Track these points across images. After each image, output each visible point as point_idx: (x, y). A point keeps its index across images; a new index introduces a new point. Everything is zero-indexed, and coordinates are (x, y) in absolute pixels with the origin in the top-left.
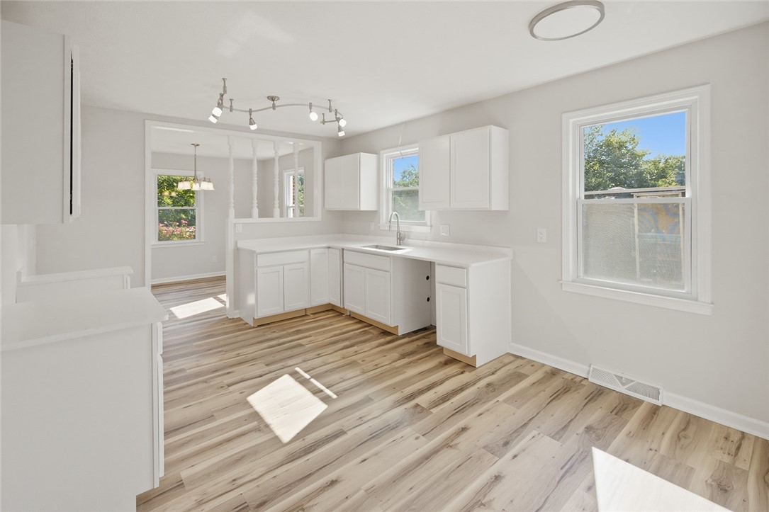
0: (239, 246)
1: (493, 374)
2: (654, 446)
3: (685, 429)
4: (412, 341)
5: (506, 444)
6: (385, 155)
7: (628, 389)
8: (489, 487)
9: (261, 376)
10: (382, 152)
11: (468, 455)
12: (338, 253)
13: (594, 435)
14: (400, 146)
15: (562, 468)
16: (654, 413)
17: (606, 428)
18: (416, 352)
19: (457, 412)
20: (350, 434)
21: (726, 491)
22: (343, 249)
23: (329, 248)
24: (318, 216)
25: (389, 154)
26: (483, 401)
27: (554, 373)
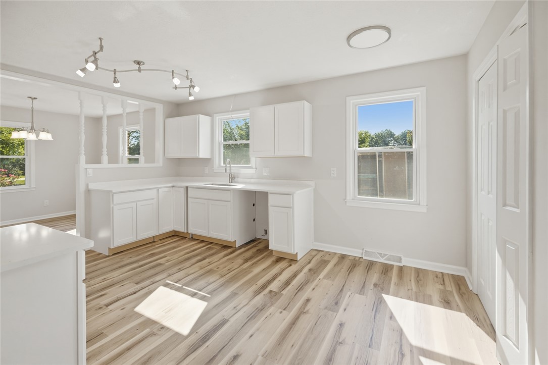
0: (90, 187)
1: (309, 263)
2: (409, 288)
3: (418, 276)
4: (248, 250)
5: (337, 303)
6: (217, 118)
7: (385, 260)
8: (339, 332)
9: (135, 293)
10: (215, 115)
11: (318, 316)
12: (183, 191)
13: (380, 289)
14: (231, 111)
15: (373, 310)
16: (401, 271)
17: (383, 283)
18: (253, 256)
19: (299, 291)
20: (232, 320)
21: (448, 303)
22: (187, 188)
23: (173, 187)
24: (160, 162)
25: (219, 117)
26: (311, 280)
27: (343, 257)
